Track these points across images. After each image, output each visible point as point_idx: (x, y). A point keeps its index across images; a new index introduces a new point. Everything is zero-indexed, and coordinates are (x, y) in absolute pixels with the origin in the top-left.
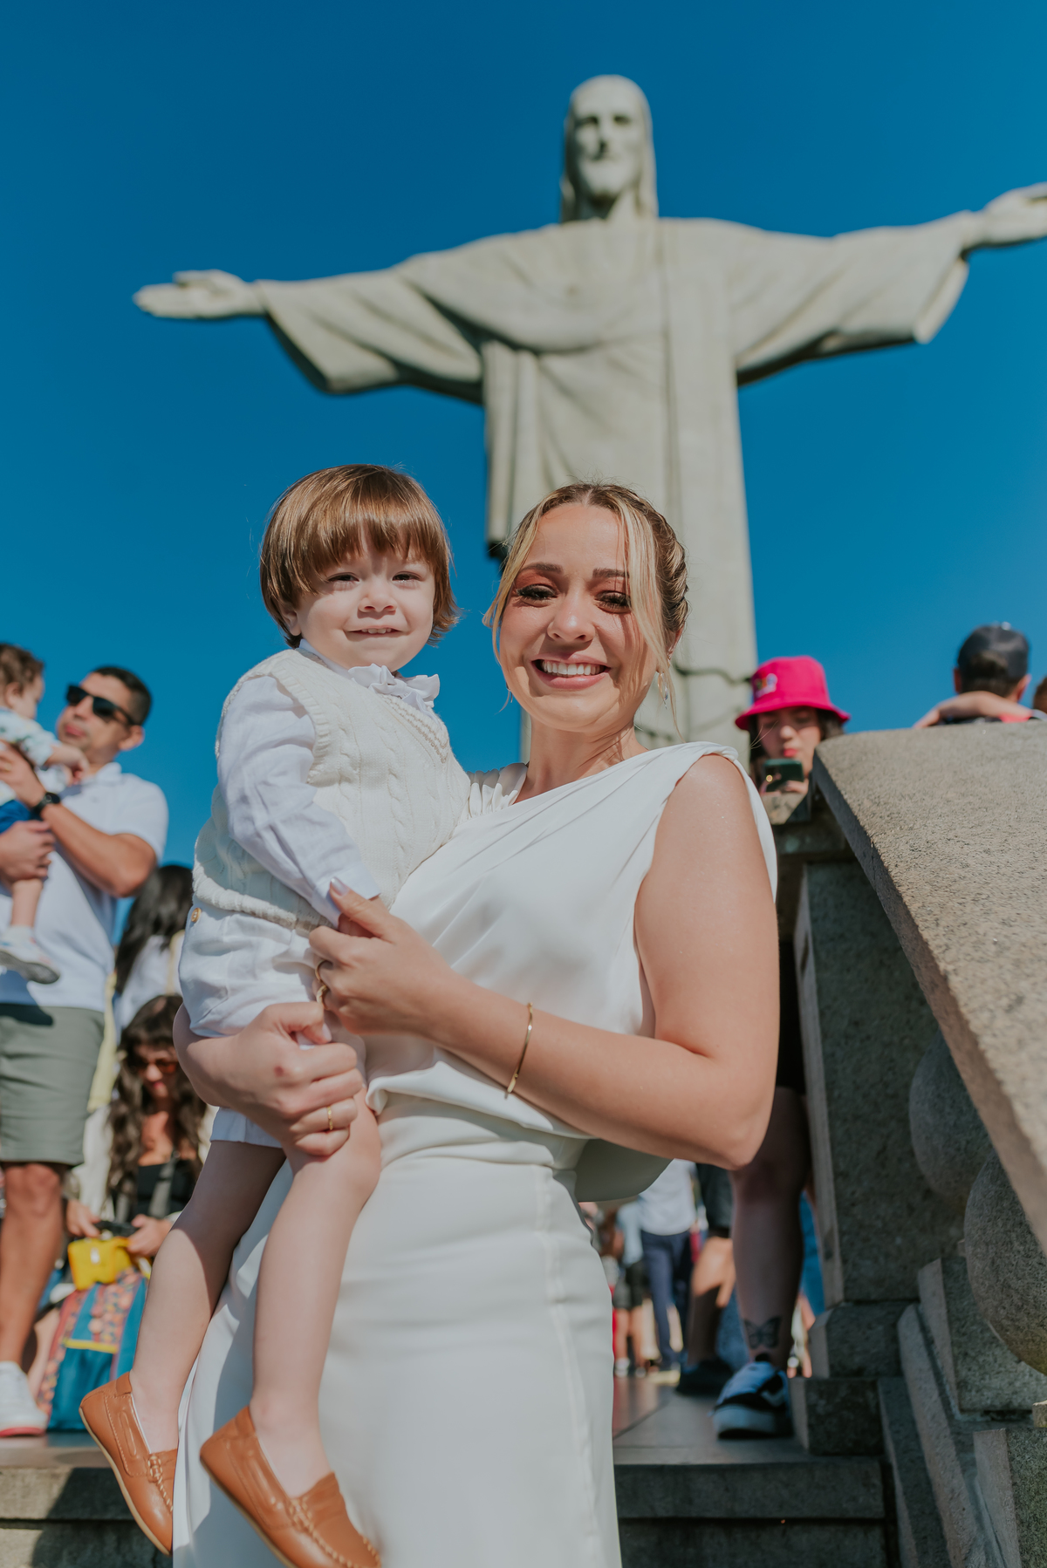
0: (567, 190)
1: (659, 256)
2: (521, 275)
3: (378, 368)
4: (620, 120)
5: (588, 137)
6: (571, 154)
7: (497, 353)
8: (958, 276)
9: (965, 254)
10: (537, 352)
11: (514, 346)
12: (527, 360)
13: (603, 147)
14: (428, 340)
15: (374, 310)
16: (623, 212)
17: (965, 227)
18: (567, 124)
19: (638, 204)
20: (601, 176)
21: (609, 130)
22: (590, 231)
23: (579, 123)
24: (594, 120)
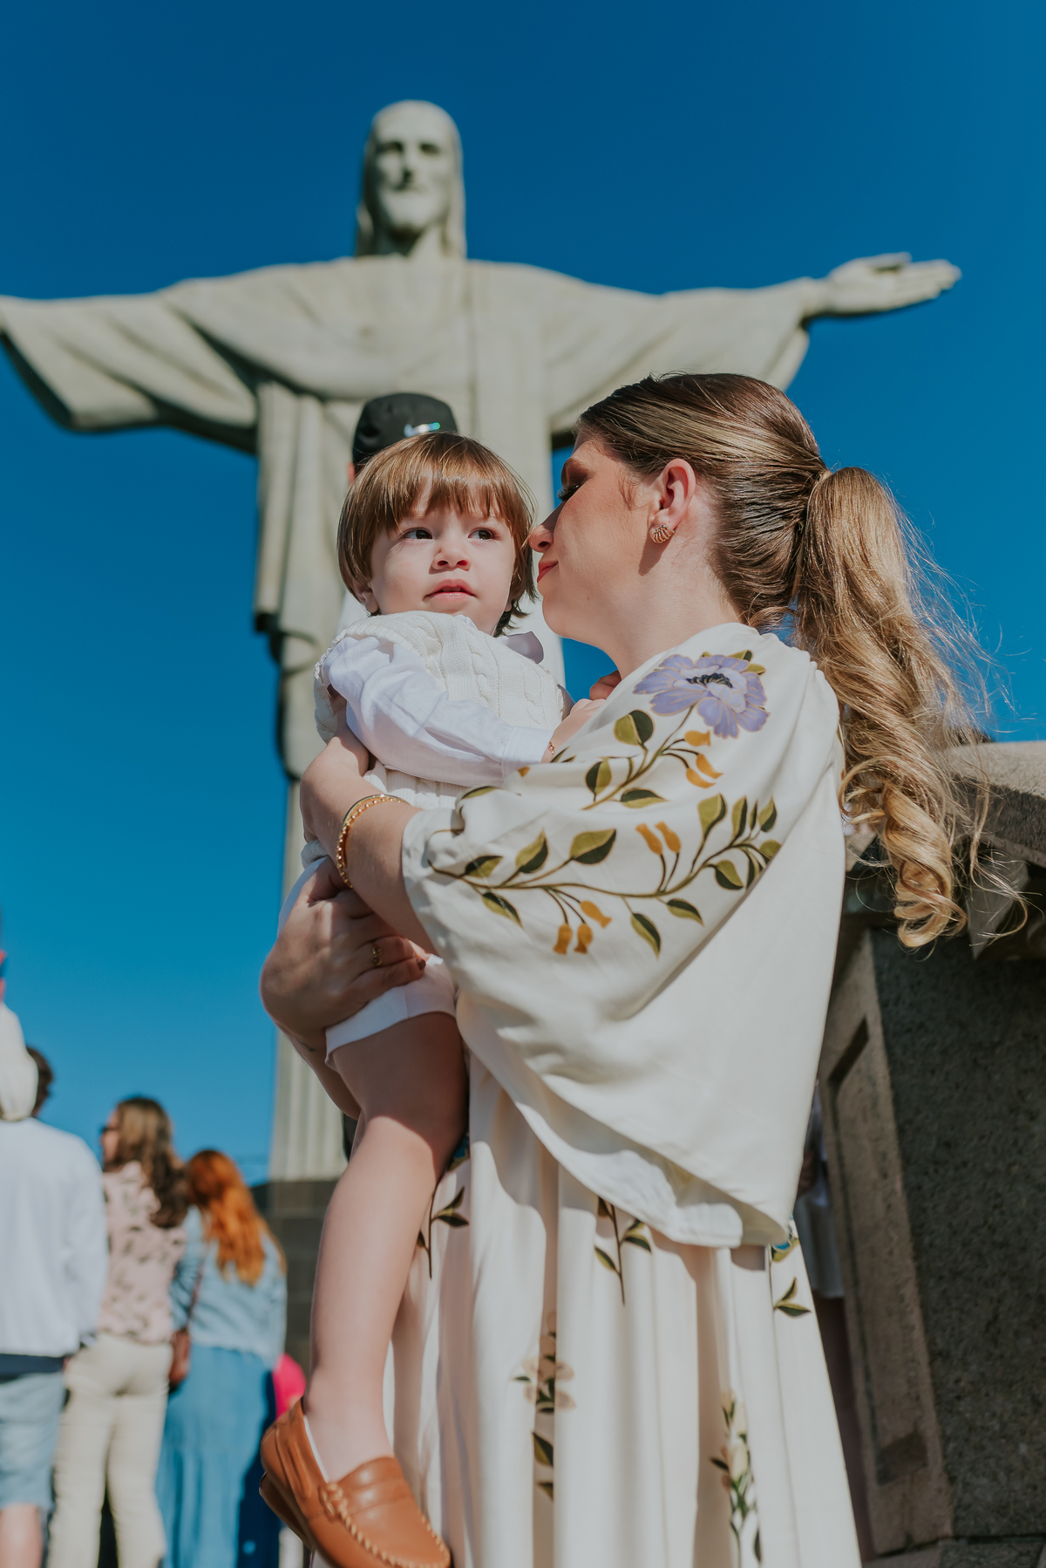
0: (365, 220)
1: (467, 300)
2: (308, 311)
3: (132, 404)
4: (427, 148)
5: (390, 165)
6: (370, 185)
7: (275, 396)
8: (798, 345)
9: (807, 323)
10: (323, 397)
11: (297, 389)
12: (311, 407)
13: (407, 177)
14: (195, 376)
15: (133, 338)
16: (428, 248)
17: (806, 294)
18: (368, 149)
19: (445, 242)
20: (405, 208)
21: (414, 159)
22: (388, 269)
23: (382, 148)
24: (398, 147)
